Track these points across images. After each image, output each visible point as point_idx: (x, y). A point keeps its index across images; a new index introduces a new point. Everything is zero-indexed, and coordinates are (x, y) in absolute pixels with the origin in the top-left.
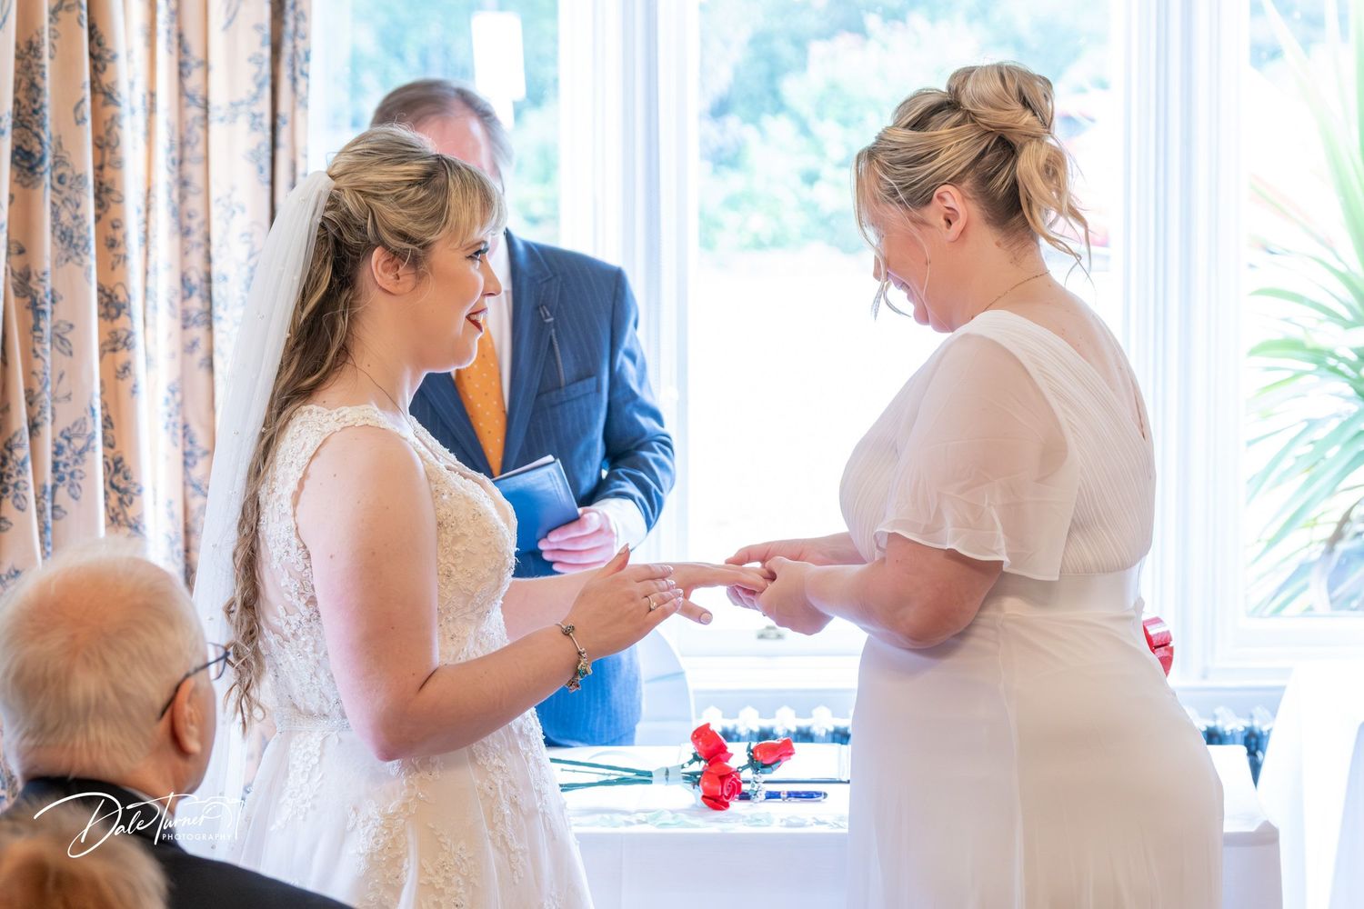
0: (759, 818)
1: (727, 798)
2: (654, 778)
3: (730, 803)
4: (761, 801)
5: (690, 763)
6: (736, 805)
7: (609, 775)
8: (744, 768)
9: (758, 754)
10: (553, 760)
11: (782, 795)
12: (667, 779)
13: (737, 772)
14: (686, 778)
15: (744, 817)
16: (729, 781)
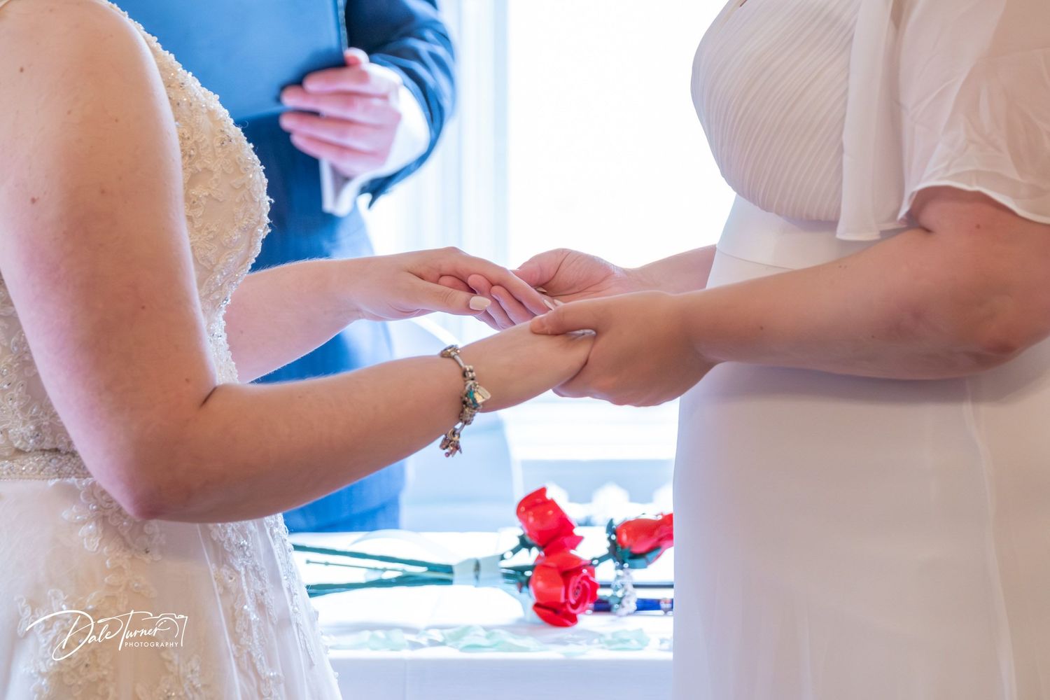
0: (625, 637)
1: (575, 607)
2: (456, 576)
3: (580, 617)
4: (629, 614)
5: (515, 551)
6: (588, 620)
7: (384, 570)
8: (602, 559)
9: (624, 537)
10: (298, 548)
11: (663, 605)
12: (477, 577)
13: (590, 566)
14: (507, 576)
15: (601, 635)
16: (575, 581)
